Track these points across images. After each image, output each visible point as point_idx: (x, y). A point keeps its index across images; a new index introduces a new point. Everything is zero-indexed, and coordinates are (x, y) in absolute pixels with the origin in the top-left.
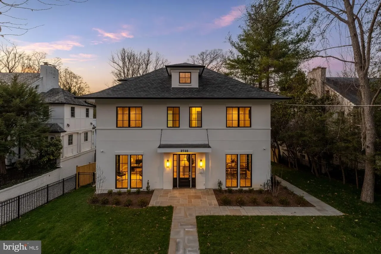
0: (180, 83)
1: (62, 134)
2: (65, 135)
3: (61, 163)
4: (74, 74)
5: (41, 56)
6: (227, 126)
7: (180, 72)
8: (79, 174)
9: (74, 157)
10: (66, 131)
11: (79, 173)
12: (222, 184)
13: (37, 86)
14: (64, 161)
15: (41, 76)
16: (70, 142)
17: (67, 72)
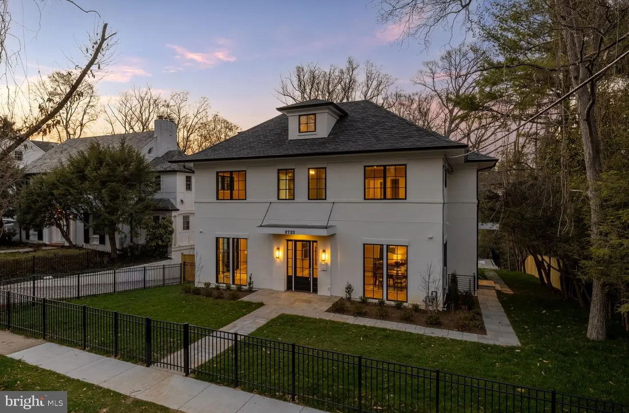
0: (299, 132)
1: (174, 213)
2: (178, 214)
3: (173, 253)
4: (228, 123)
5: (182, 99)
6: (366, 198)
7: (300, 116)
8: (184, 265)
9: (190, 247)
10: (178, 210)
11: (184, 262)
12: (353, 290)
13: (150, 149)
14: (177, 251)
15: (155, 136)
16: (187, 226)
17: (217, 119)
